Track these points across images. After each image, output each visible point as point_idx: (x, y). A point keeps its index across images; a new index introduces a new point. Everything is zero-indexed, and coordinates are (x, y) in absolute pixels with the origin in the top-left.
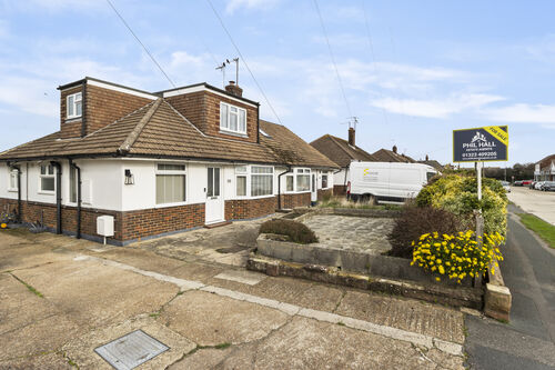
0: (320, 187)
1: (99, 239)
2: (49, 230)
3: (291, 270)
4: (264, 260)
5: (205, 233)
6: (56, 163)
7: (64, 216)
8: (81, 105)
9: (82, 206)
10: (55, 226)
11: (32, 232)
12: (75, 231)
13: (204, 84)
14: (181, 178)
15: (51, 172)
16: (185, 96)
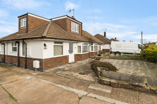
0: (99, 50)
1: (34, 69)
2: (15, 65)
3: (123, 85)
4: (108, 80)
5: (70, 66)
6: (17, 42)
7: (20, 60)
8: (26, 22)
9: (27, 57)
10: (17, 64)
11: (9, 66)
12: (24, 66)
13: (67, 15)
14: (61, 46)
15: (16, 45)
16: (60, 20)
